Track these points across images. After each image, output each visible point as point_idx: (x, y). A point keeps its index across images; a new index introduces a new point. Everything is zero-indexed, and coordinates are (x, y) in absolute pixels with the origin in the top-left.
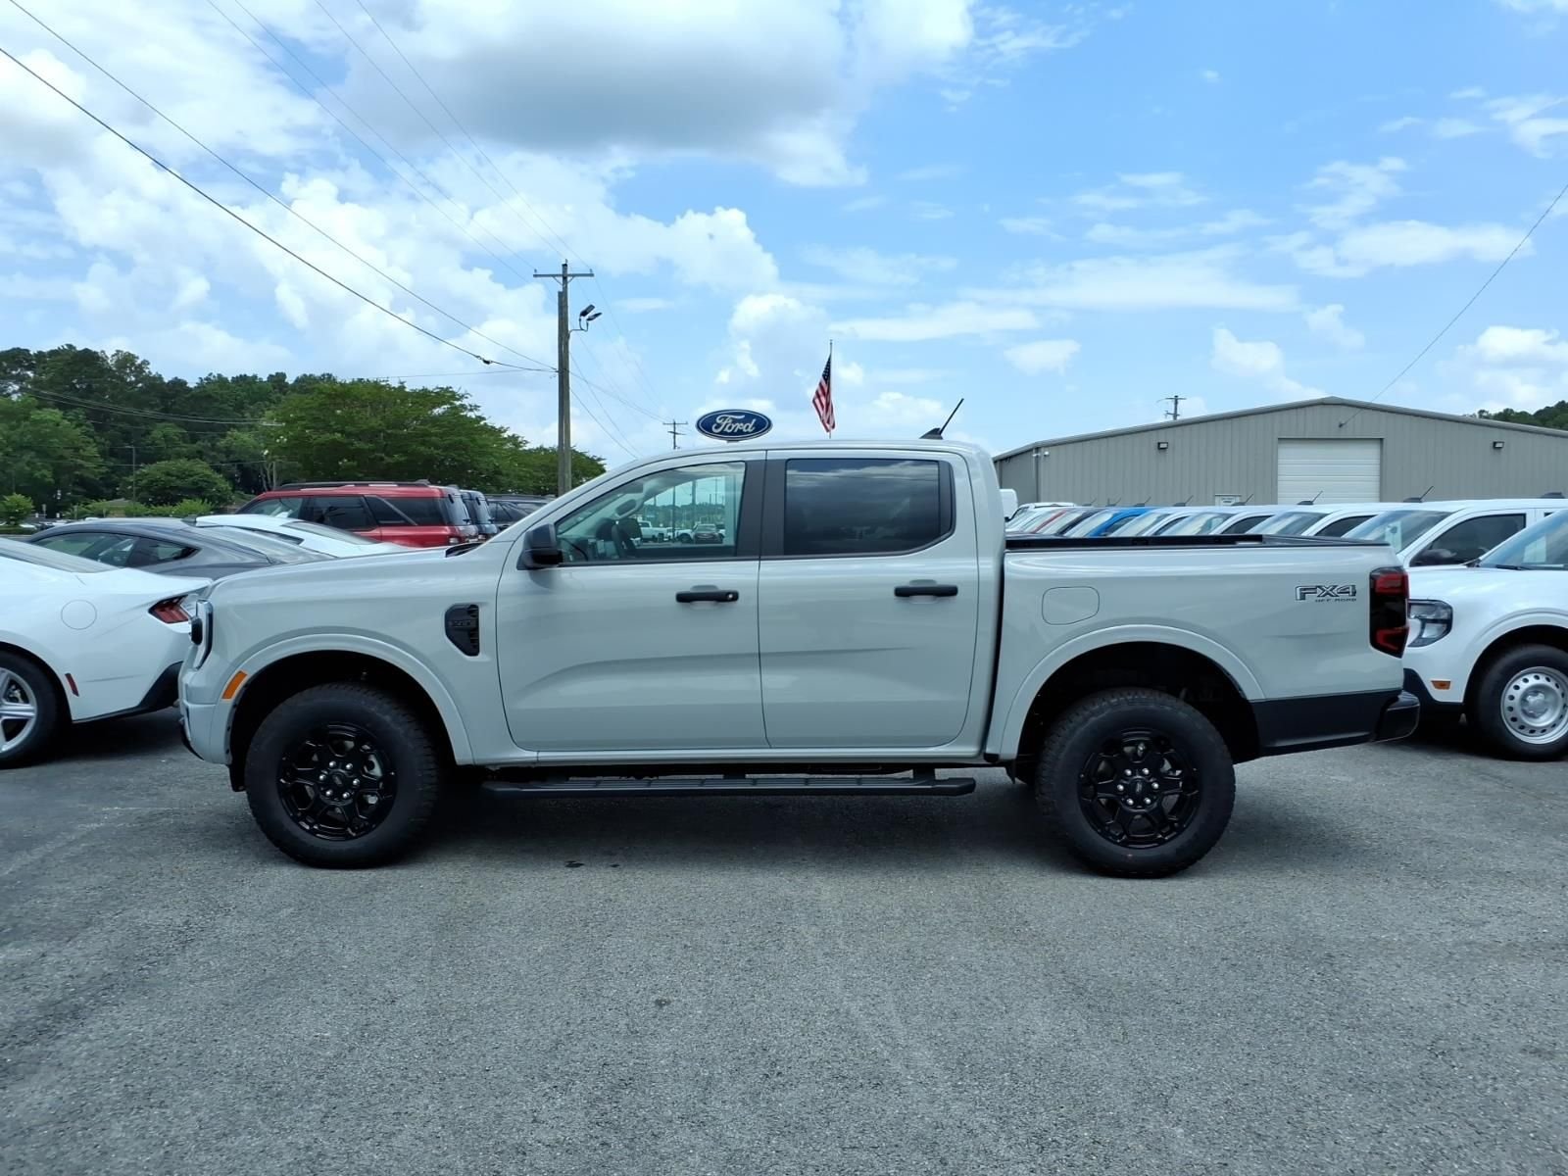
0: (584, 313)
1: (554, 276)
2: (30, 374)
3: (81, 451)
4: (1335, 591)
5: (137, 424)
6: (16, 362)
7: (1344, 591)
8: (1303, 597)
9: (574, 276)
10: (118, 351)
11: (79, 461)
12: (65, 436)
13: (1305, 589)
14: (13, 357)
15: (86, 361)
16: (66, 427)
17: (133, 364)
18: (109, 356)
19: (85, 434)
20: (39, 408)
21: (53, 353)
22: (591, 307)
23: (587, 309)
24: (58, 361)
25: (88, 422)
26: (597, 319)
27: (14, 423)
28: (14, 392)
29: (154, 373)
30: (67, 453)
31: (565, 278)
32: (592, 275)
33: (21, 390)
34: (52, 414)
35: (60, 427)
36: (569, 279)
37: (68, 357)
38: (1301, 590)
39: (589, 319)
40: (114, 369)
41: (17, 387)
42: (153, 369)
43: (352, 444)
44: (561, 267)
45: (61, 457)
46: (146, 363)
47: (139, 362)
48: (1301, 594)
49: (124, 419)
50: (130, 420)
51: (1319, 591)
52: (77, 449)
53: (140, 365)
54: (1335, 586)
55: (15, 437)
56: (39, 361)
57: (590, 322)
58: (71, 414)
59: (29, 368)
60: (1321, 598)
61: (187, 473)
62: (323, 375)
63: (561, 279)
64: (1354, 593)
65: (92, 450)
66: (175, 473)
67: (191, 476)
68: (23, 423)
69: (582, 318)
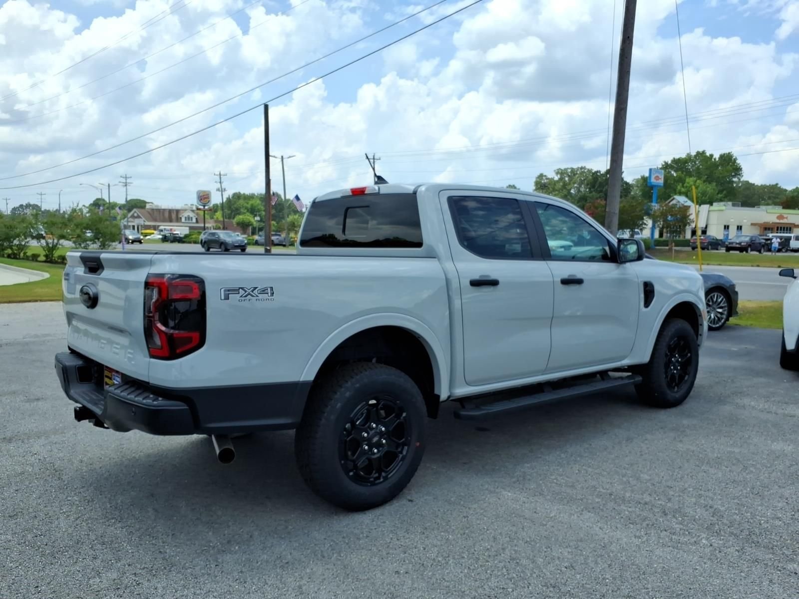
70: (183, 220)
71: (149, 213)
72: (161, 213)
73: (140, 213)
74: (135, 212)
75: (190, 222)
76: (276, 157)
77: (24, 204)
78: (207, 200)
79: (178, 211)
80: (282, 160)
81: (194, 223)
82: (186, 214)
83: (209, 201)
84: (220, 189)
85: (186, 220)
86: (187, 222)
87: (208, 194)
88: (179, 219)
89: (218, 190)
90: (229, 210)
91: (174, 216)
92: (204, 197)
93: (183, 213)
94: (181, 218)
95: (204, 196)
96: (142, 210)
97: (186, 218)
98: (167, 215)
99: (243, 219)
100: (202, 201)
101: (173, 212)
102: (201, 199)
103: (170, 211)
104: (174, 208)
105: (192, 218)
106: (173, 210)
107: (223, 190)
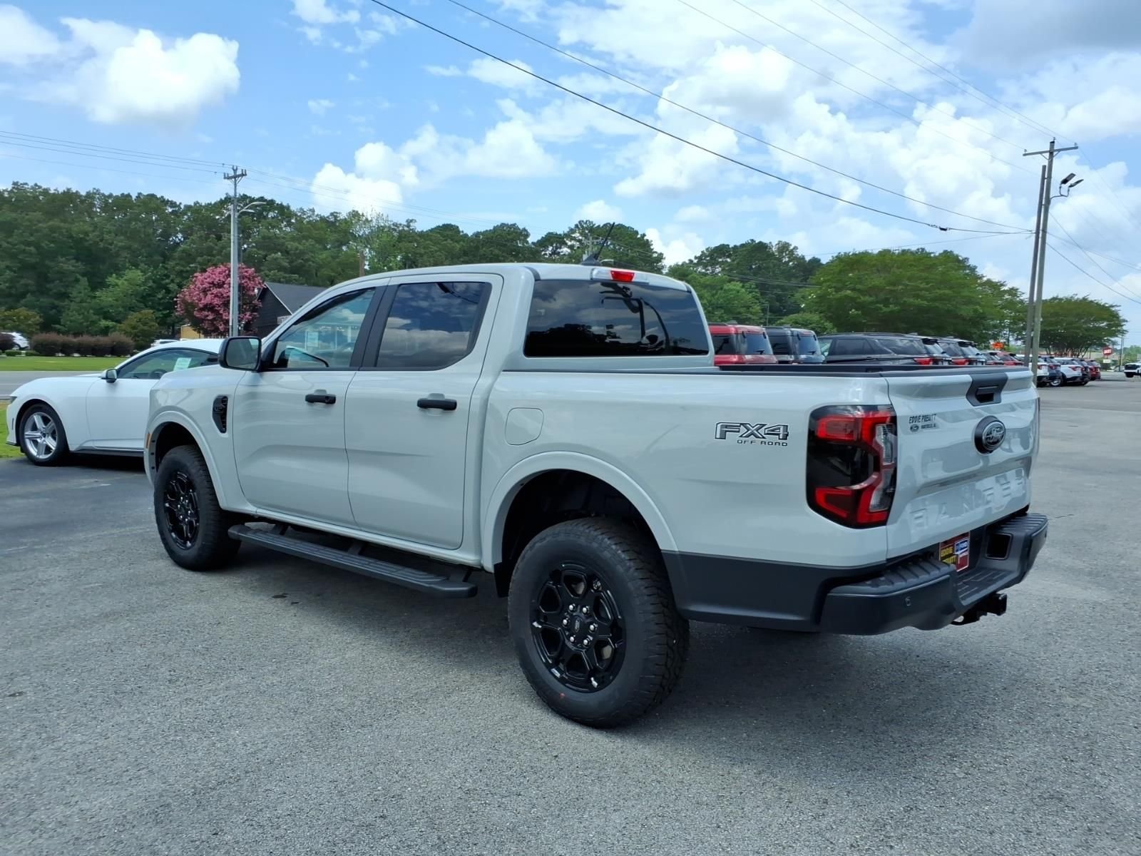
0: (1065, 181)
1: (1041, 153)
2: (729, 260)
3: (751, 309)
4: (762, 431)
5: (786, 290)
6: (721, 254)
7: (773, 432)
8: (723, 437)
9: (1059, 150)
10: (780, 241)
11: (749, 316)
12: (742, 300)
13: (726, 427)
14: (720, 250)
15: (758, 249)
16: (743, 293)
17: (787, 250)
18: (774, 245)
19: (753, 297)
20: (730, 281)
21: (742, 245)
22: (1072, 176)
23: (1069, 176)
24: (743, 251)
25: (757, 290)
26: (1078, 185)
27: (714, 292)
28: (719, 272)
29: (800, 255)
30: (742, 310)
31: (1051, 153)
32: (1076, 148)
33: (723, 270)
34: (736, 286)
35: (739, 294)
36: (1055, 153)
37: (749, 248)
38: (722, 426)
39: (1071, 186)
40: (776, 254)
41: (720, 269)
42: (799, 253)
43: (860, 298)
44: (1049, 144)
45: (739, 313)
46: (796, 248)
47: (791, 248)
48: (721, 431)
49: (778, 286)
50: (783, 288)
51: (743, 429)
52: (748, 307)
53: (792, 250)
54: (764, 425)
55: (714, 301)
56: (734, 252)
57: (1071, 189)
58: (747, 285)
59: (728, 257)
60: (744, 439)
61: (808, 322)
62: (918, 249)
63: (1047, 155)
64: (785, 437)
65: (757, 308)
66: (801, 322)
67: (811, 324)
68: (720, 292)
69: (1063, 185)
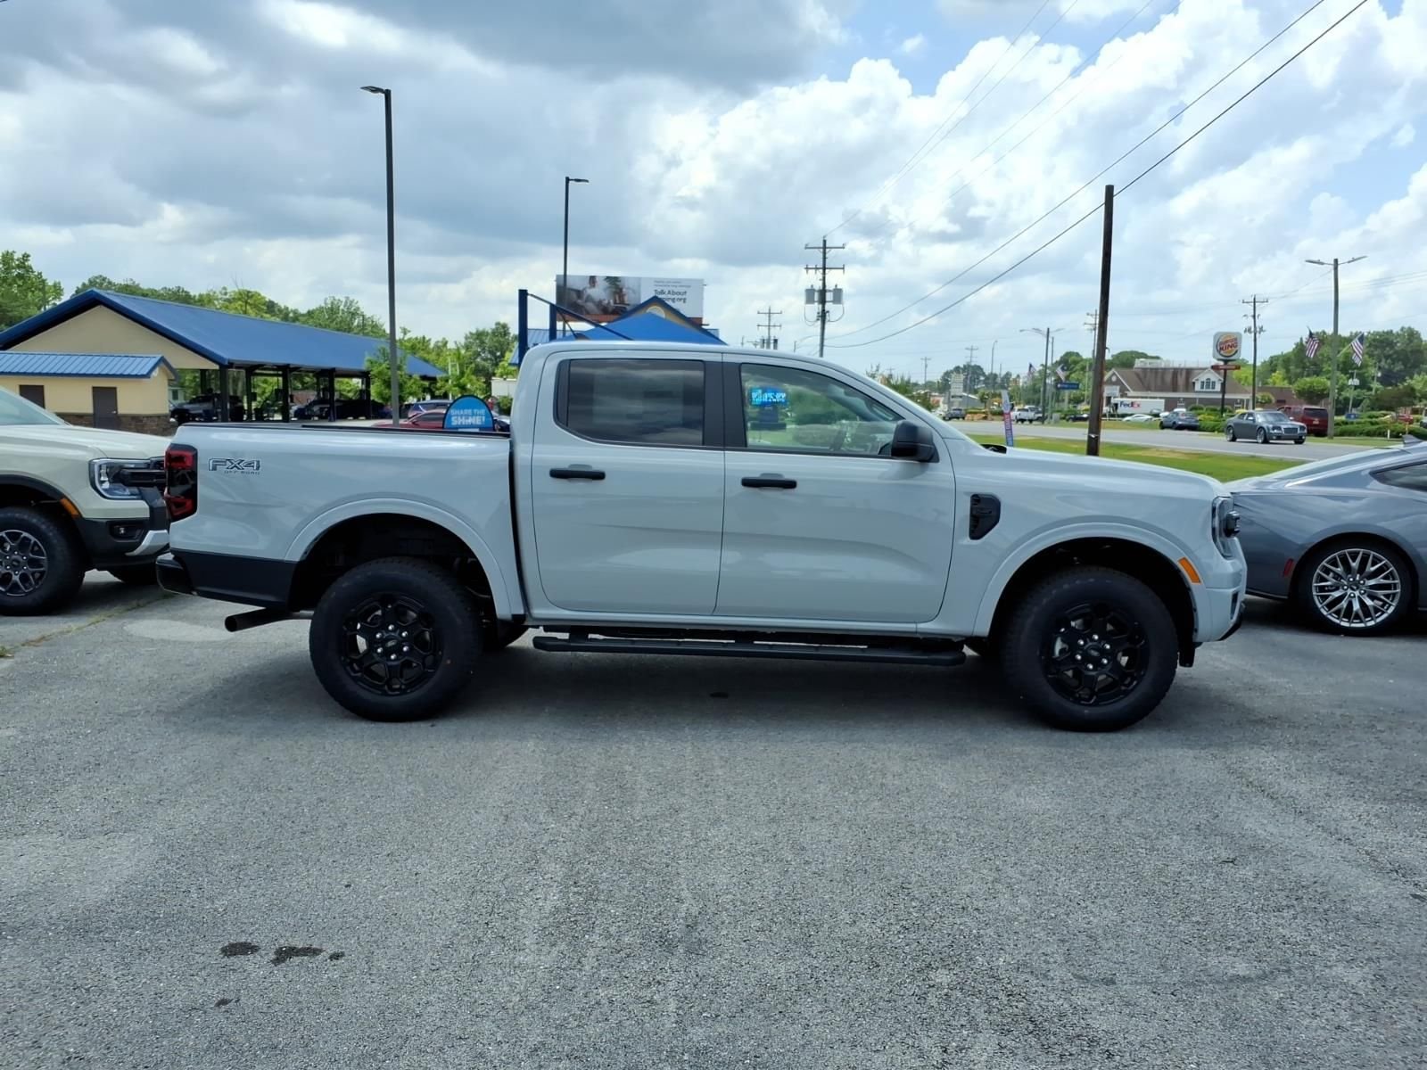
70: (1198, 387)
71: (1138, 375)
72: (1159, 375)
73: (1122, 376)
74: (1114, 374)
75: (1211, 390)
76: (1322, 264)
77: (962, 366)
78: (1234, 350)
79: (1189, 372)
80: (1336, 269)
81: (1217, 392)
82: (1203, 377)
83: (1236, 352)
84: (1253, 329)
85: (1202, 387)
86: (1204, 390)
87: (1236, 339)
88: (1191, 385)
89: (1249, 330)
90: (1297, 367)
91: (1181, 380)
92: (1227, 346)
93: (1199, 374)
94: (1194, 383)
95: (1227, 342)
96: (1127, 371)
97: (1203, 382)
98: (1169, 378)
99: (1312, 383)
100: (1222, 352)
101: (1181, 374)
102: (1221, 349)
103: (1176, 372)
104: (1182, 366)
105: (1214, 383)
106: (1182, 369)
107: (1258, 330)
